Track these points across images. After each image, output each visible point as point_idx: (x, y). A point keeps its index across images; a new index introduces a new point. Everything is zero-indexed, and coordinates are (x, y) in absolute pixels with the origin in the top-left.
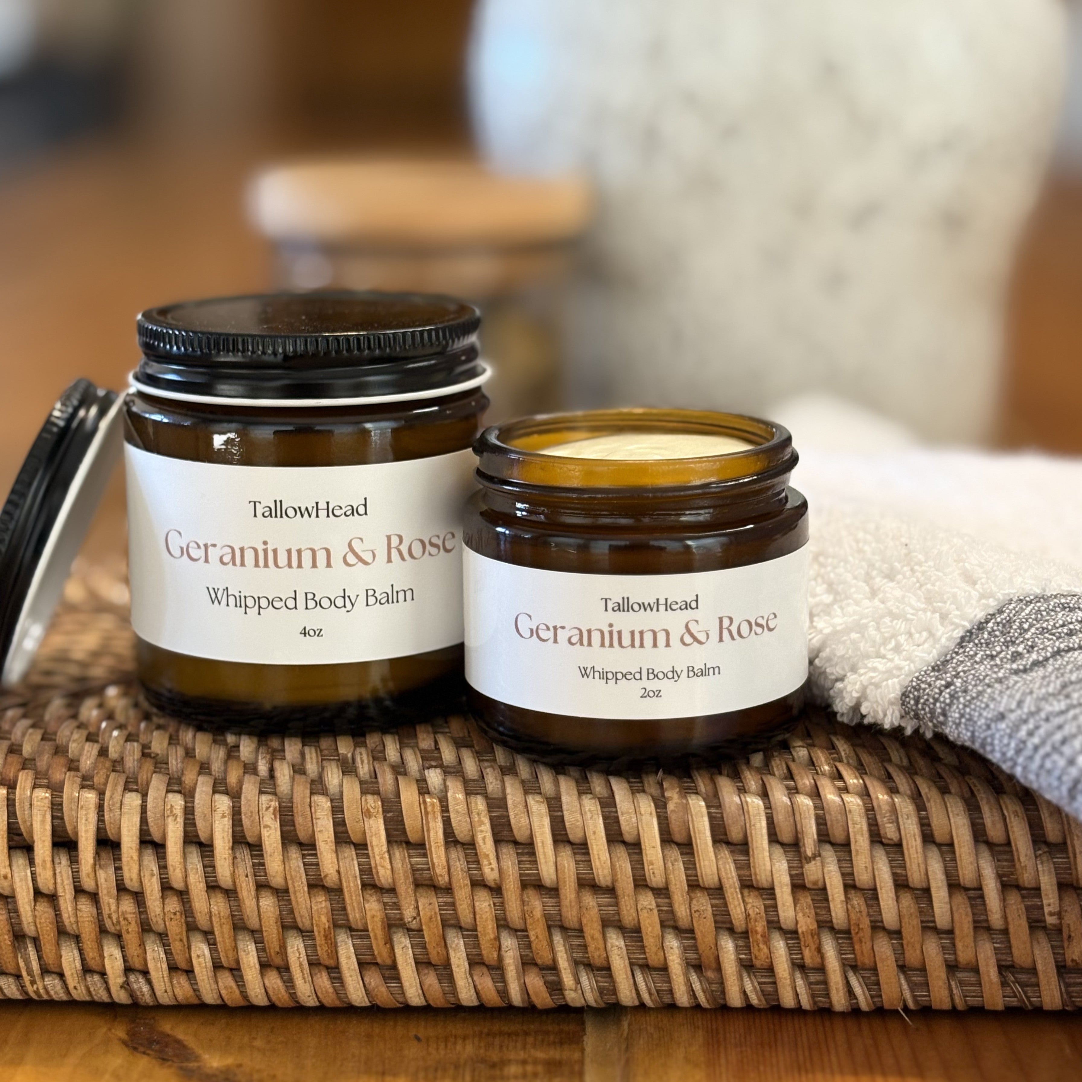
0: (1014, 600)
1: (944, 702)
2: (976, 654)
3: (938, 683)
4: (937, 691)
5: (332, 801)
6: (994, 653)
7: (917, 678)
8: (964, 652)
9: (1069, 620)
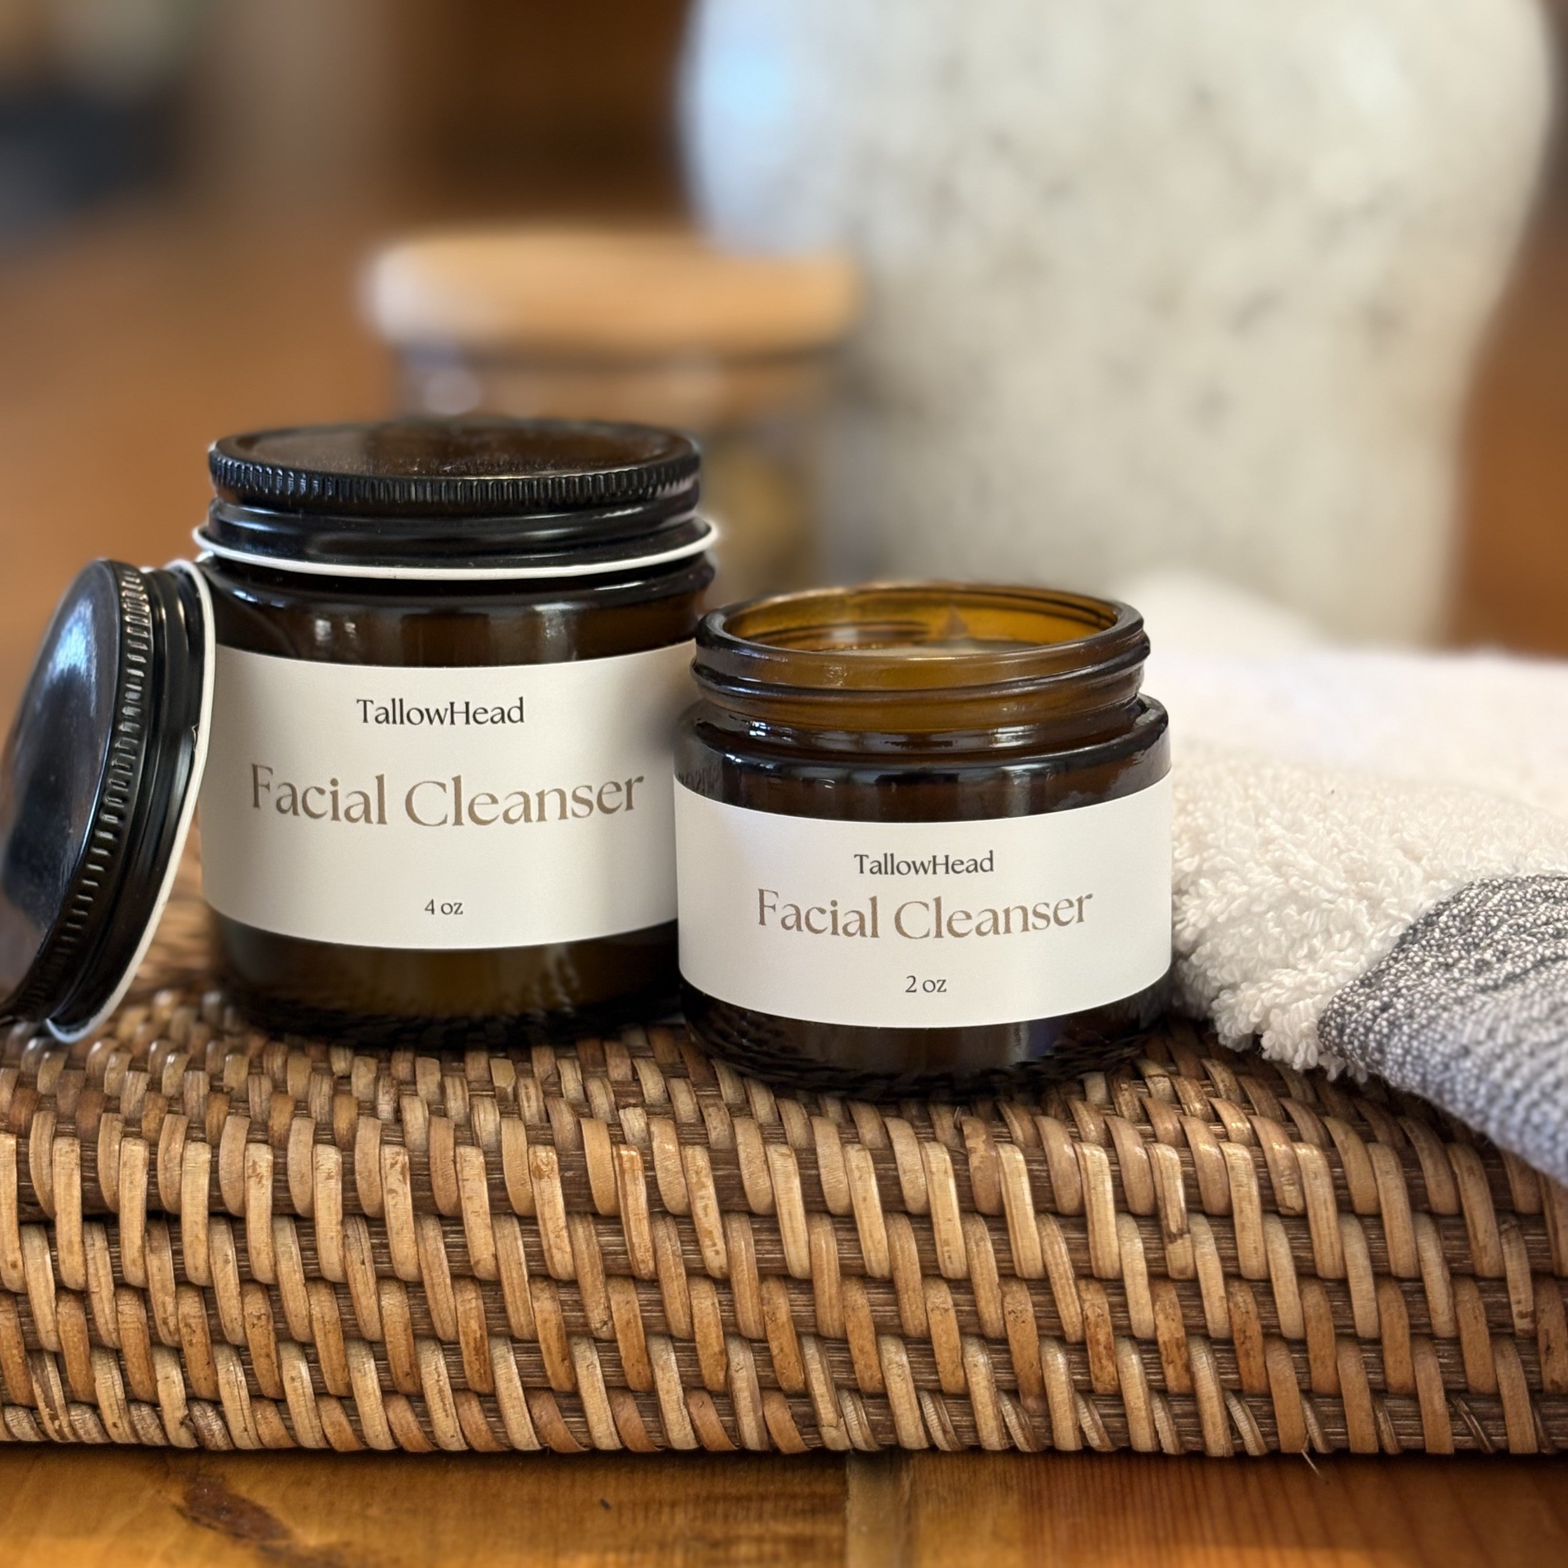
0: (1477, 883)
1: (1380, 1032)
2: (1424, 961)
3: (1371, 1004)
4: (1369, 1016)
5: (485, 1154)
6: (1450, 961)
7: (1340, 998)
8: (1407, 958)
9: (1556, 916)
